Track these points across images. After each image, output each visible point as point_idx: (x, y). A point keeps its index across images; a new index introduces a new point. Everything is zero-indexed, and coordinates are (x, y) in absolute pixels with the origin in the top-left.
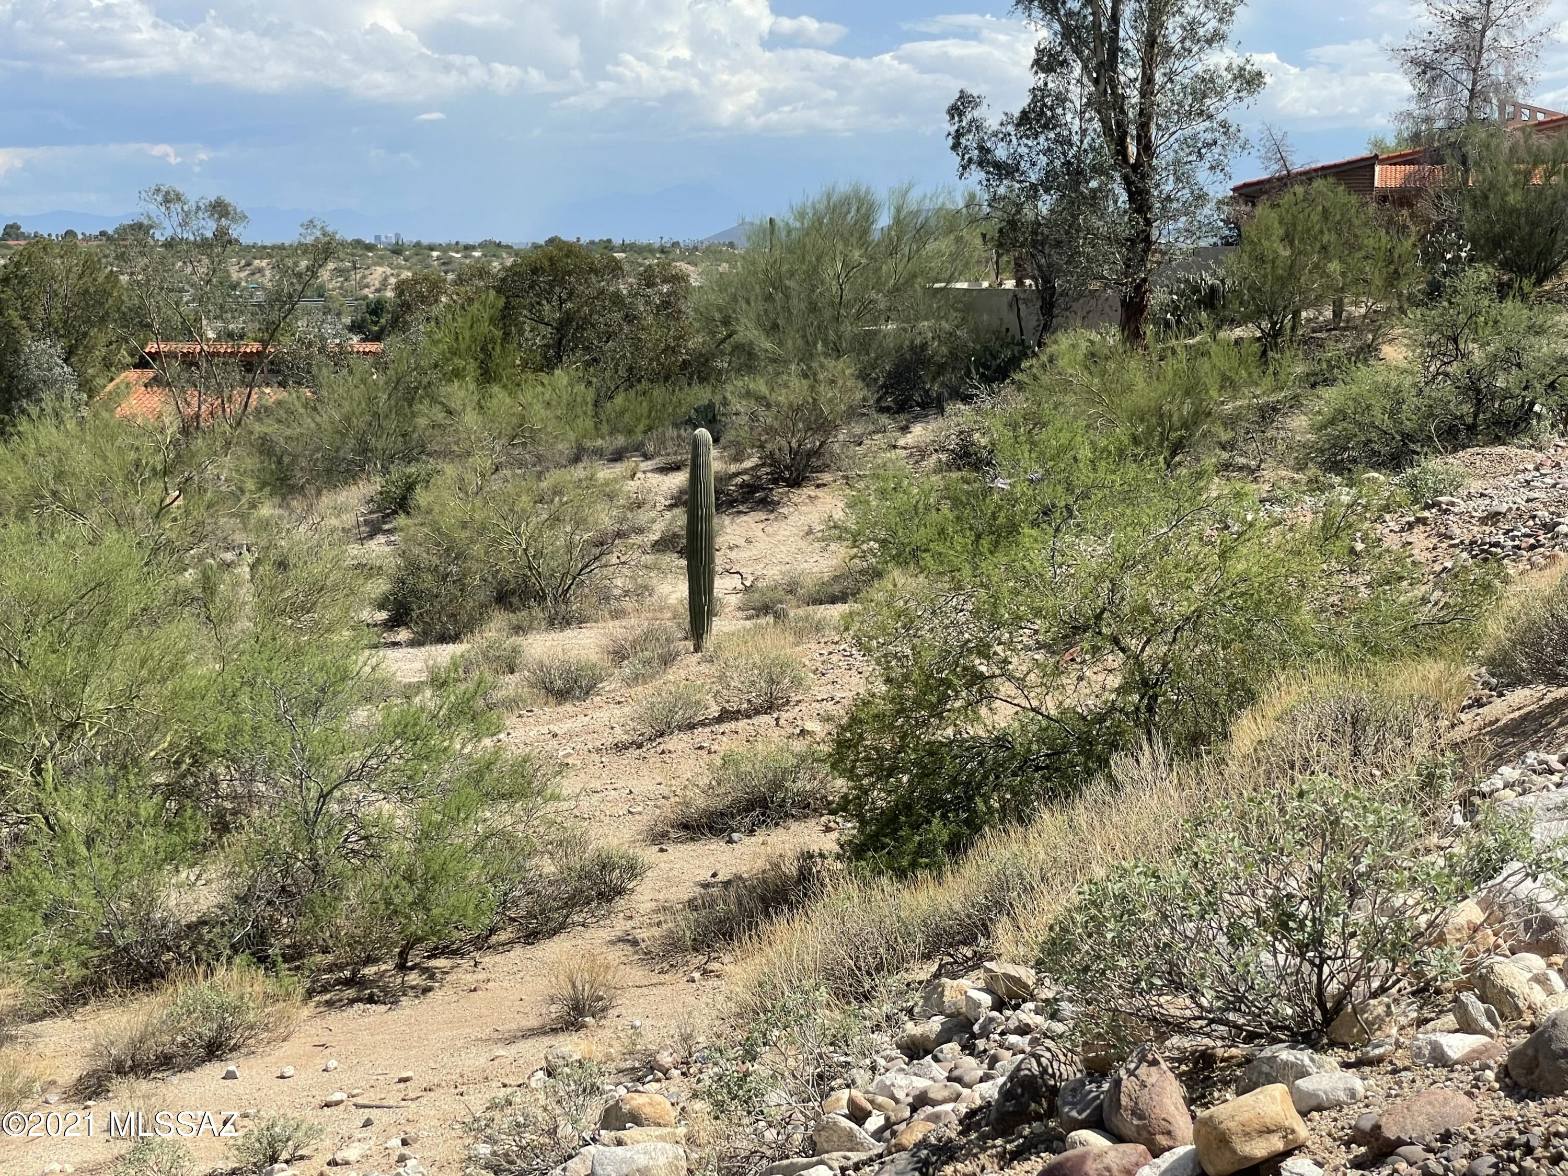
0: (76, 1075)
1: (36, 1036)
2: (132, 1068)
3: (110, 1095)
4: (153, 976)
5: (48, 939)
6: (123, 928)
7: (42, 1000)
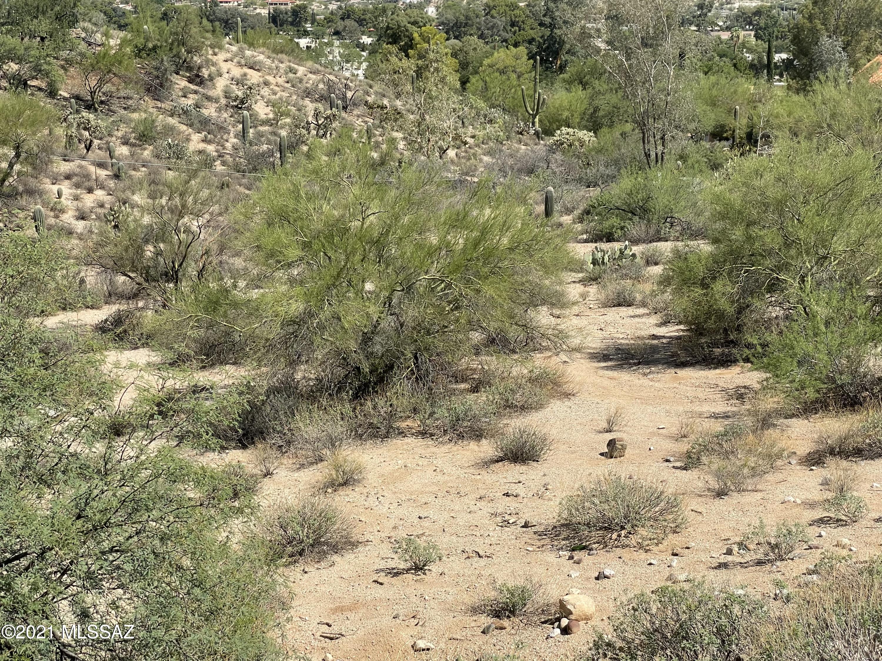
0: (807, 451)
1: (788, 427)
2: (839, 453)
3: (825, 465)
4: (856, 403)
5: (800, 374)
6: (841, 374)
7: (792, 407)
